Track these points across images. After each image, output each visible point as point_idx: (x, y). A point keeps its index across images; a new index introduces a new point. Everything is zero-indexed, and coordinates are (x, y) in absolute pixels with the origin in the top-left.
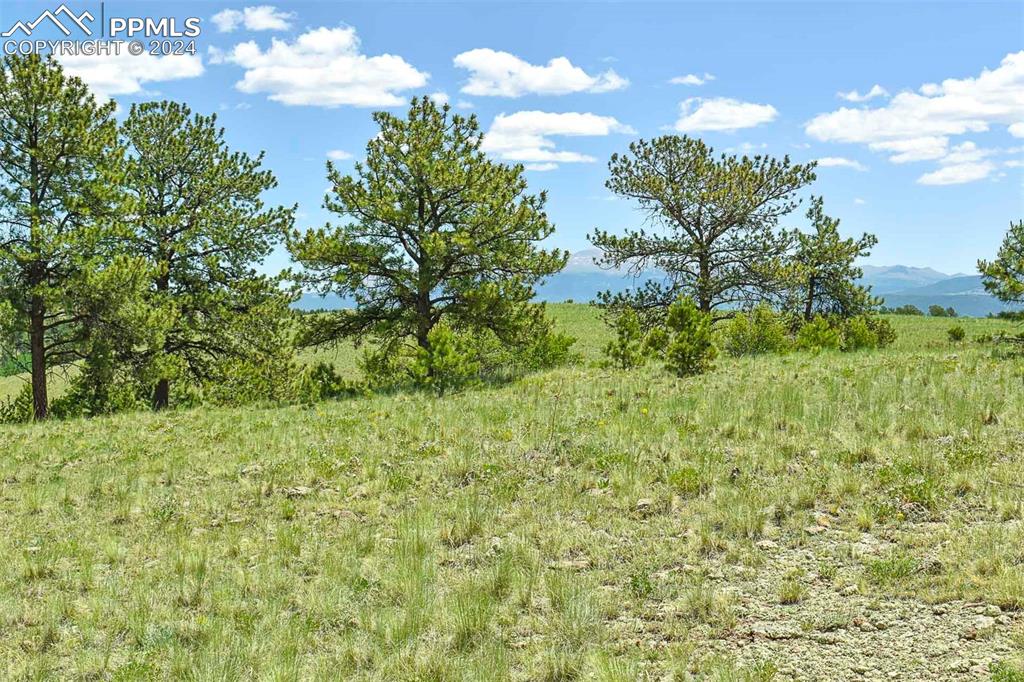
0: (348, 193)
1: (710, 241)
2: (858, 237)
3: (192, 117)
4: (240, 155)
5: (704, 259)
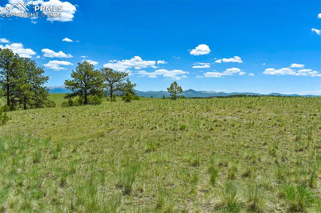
1: (112, 84)
3: (30, 61)
4: (39, 67)
5: (111, 87)
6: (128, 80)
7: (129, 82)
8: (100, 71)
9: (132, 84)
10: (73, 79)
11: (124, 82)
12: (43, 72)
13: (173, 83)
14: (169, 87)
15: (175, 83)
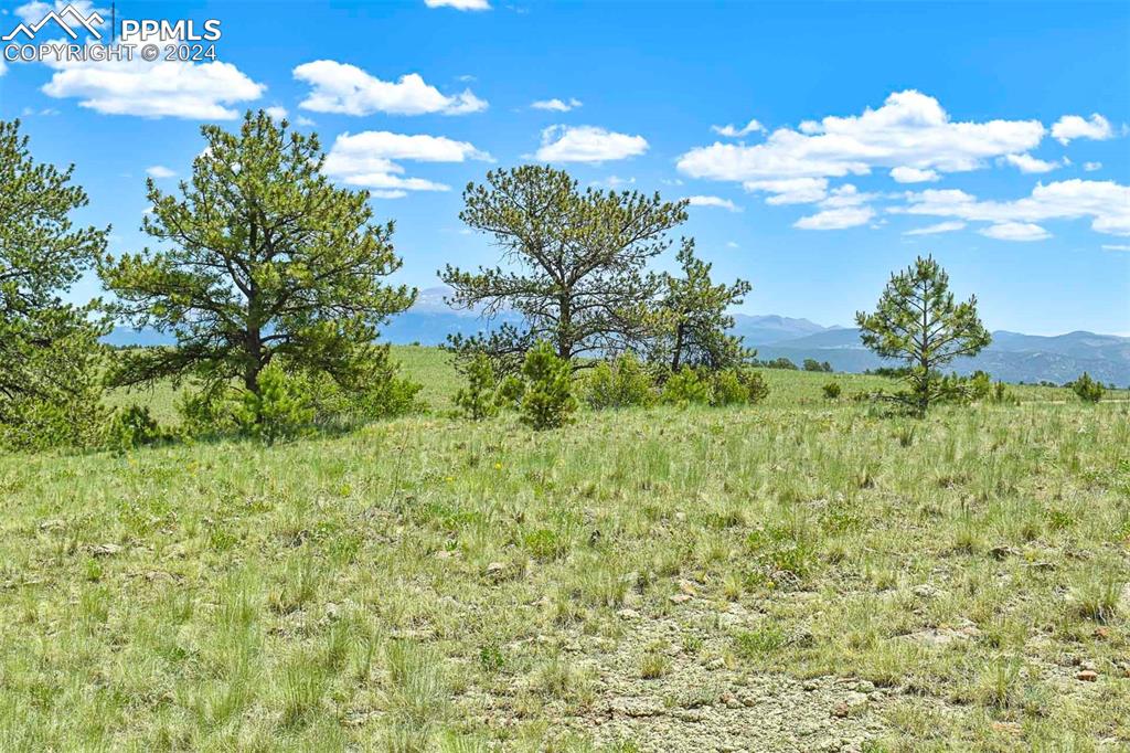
0: (170, 216)
1: (571, 282)
2: (730, 284)
5: (565, 302)
7: (698, 271)
9: (715, 284)
15: (925, 273)
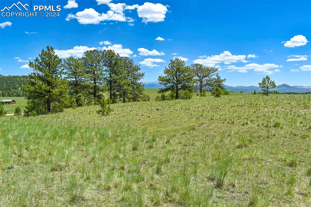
1: (202, 79)
3: (129, 59)
5: (201, 82)
6: (217, 75)
8: (191, 66)
9: (221, 79)
10: (166, 75)
11: (213, 77)
12: (140, 69)
13: (265, 77)
14: (261, 82)
15: (267, 77)
